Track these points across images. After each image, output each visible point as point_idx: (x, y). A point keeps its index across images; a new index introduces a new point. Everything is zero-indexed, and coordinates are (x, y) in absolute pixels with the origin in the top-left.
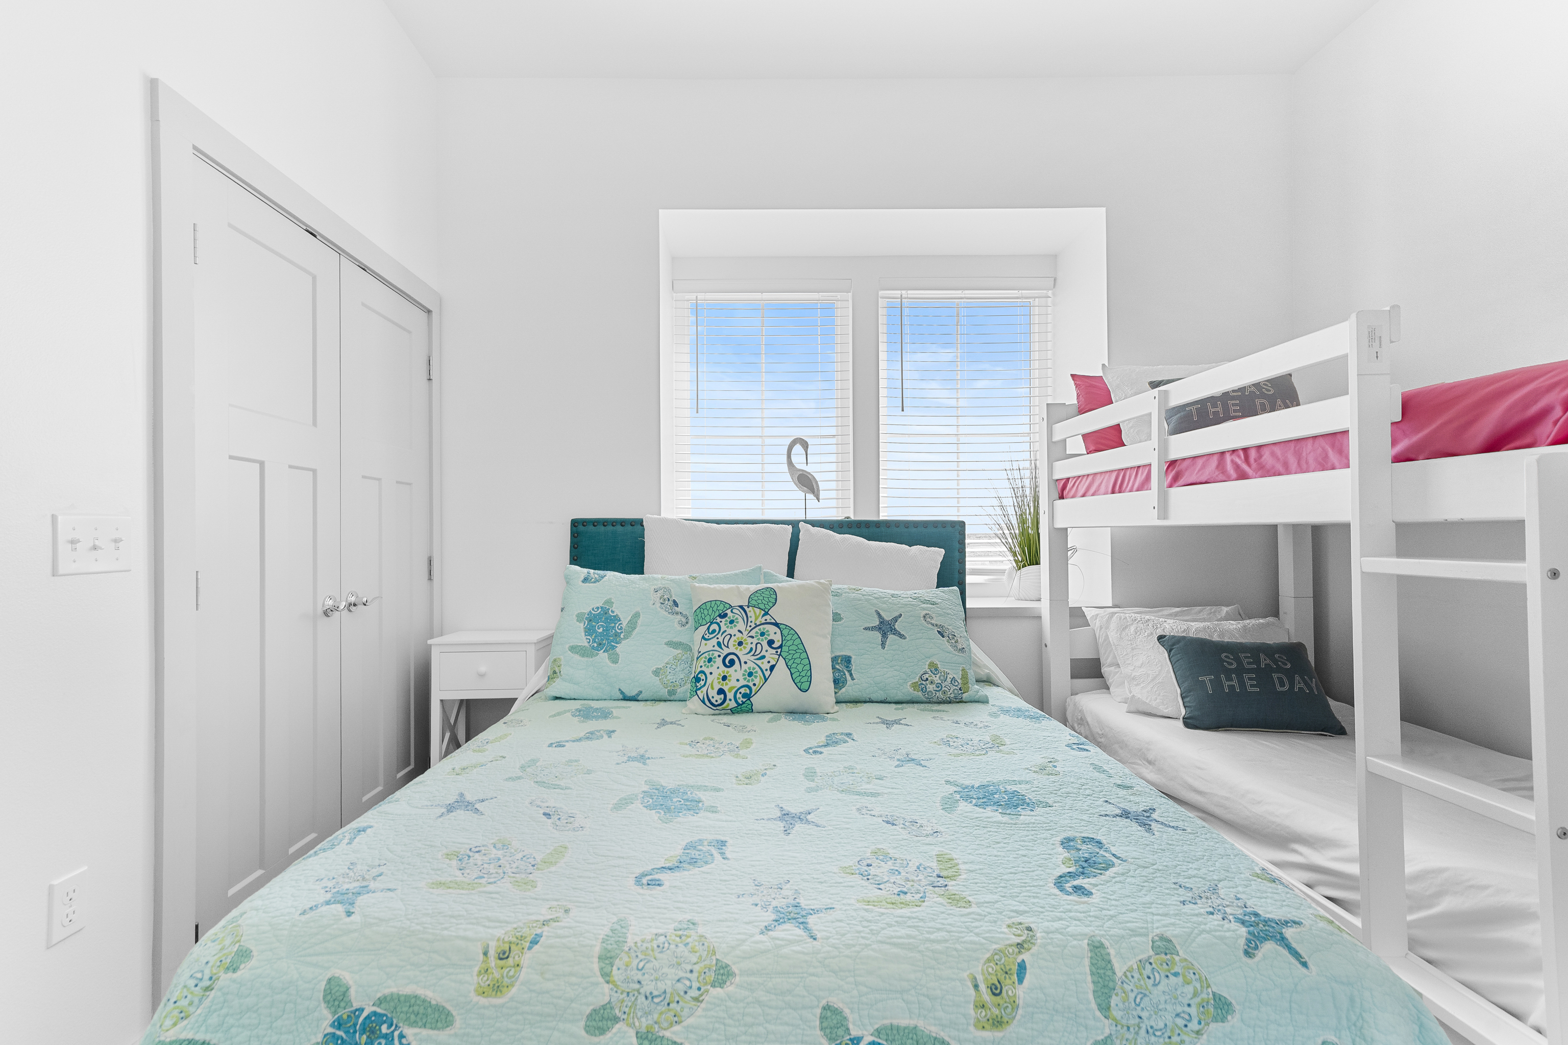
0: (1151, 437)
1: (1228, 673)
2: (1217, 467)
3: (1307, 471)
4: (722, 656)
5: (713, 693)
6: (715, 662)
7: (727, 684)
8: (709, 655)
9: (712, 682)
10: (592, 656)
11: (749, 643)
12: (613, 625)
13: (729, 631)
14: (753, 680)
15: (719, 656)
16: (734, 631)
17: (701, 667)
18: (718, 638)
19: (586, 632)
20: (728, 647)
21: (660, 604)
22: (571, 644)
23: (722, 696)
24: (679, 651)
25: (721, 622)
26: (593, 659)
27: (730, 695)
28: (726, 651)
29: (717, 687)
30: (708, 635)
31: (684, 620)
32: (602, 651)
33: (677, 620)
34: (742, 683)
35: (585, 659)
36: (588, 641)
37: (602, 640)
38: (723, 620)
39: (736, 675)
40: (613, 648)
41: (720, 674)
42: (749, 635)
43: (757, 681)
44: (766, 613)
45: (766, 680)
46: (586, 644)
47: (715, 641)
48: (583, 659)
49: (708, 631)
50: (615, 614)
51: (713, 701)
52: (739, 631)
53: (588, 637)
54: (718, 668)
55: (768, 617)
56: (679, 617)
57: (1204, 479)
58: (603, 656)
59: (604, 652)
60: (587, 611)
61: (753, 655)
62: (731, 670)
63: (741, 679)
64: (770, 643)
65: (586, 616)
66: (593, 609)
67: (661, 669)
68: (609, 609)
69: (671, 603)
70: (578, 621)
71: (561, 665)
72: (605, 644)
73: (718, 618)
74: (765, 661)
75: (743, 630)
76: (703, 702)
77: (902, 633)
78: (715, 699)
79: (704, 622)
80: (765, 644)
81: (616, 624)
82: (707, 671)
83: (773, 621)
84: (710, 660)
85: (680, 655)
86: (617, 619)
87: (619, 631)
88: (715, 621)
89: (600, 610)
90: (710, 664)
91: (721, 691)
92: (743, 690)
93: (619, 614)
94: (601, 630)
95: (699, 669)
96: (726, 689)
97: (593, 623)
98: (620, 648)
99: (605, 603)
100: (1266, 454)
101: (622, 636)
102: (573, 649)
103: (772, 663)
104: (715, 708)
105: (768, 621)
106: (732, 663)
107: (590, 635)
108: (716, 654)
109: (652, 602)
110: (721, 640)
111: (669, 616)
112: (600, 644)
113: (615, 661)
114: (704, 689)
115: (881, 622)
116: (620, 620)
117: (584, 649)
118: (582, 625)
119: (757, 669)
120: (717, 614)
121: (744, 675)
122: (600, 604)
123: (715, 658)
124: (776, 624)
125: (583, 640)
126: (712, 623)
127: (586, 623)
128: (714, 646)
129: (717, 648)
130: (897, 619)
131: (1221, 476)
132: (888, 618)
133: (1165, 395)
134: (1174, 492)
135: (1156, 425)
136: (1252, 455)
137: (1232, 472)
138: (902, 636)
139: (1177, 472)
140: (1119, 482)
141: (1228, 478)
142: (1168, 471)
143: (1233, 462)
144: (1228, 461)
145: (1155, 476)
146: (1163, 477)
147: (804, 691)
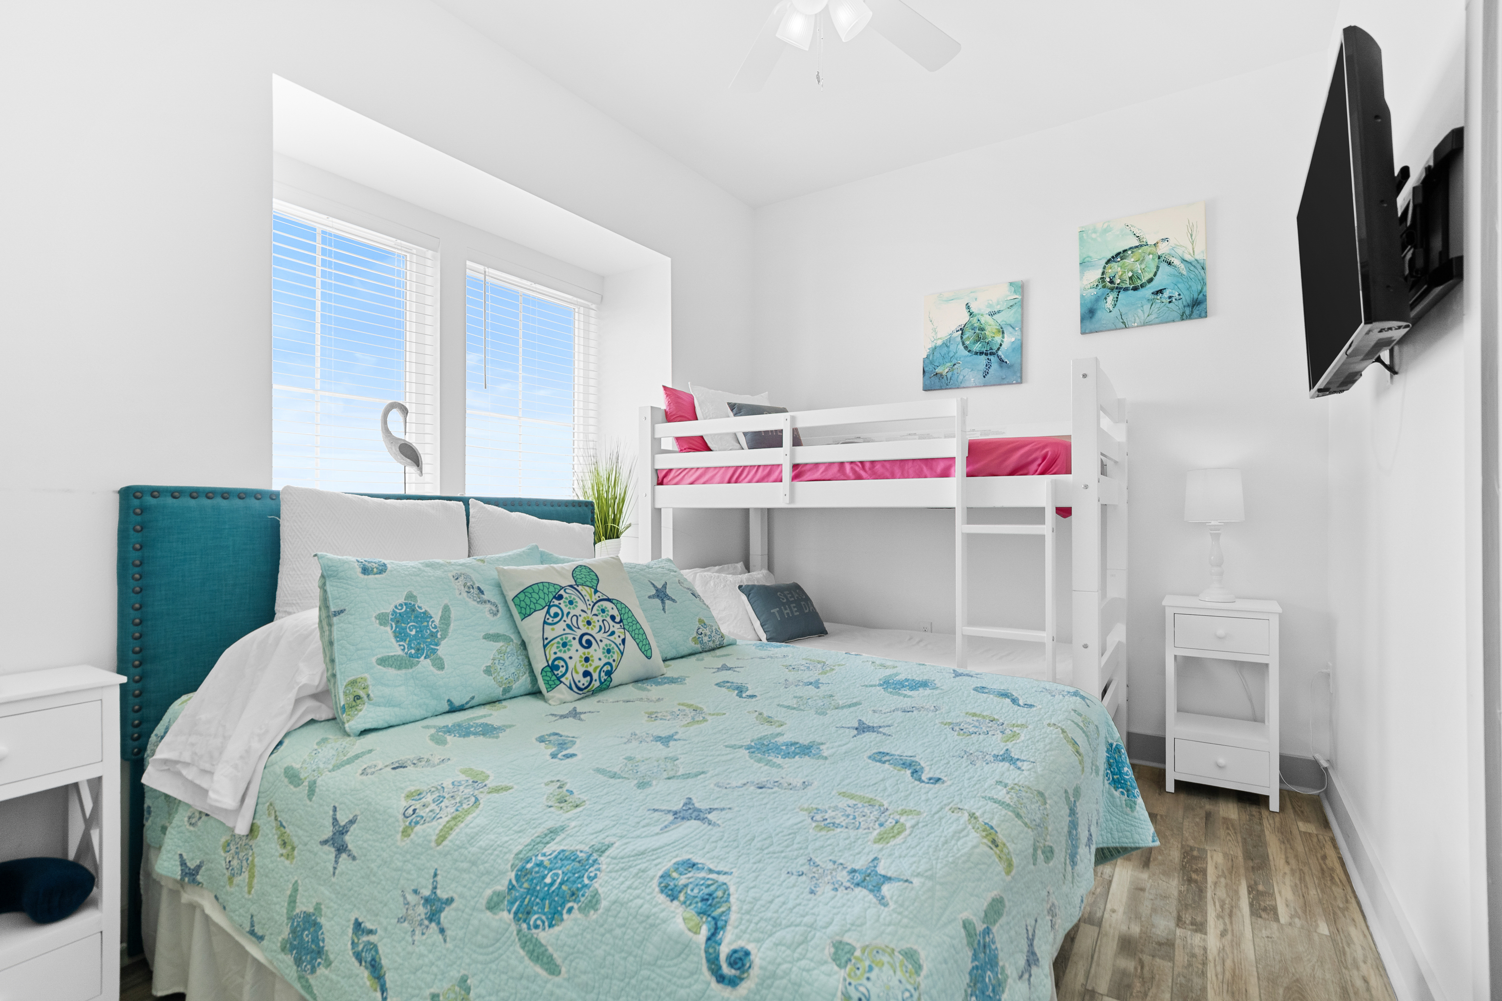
0: (781, 446)
2: (839, 471)
3: (908, 477)
4: (577, 638)
5: (579, 677)
6: (571, 646)
7: (591, 665)
8: (562, 639)
9: (575, 666)
10: (412, 666)
11: (597, 621)
12: (425, 624)
13: (573, 612)
14: (612, 657)
15: (574, 639)
16: (577, 612)
17: (555, 653)
18: (565, 621)
19: (396, 637)
20: (579, 628)
21: (466, 594)
22: (379, 656)
23: (588, 678)
24: (501, 644)
25: (560, 604)
26: (414, 669)
27: (595, 676)
28: (579, 633)
29: (581, 670)
30: (551, 619)
31: (494, 608)
32: (423, 657)
33: (487, 609)
34: (604, 661)
35: (403, 671)
36: (402, 648)
37: (419, 644)
38: (561, 601)
39: (596, 653)
40: (434, 651)
41: (581, 657)
42: (593, 613)
43: (615, 657)
44: (596, 591)
45: (622, 654)
46: (400, 653)
47: (562, 625)
48: (399, 672)
49: (550, 615)
50: (423, 610)
51: (580, 685)
52: (583, 611)
53: (401, 643)
54: (577, 651)
55: (598, 594)
56: (488, 606)
57: (828, 476)
58: (425, 663)
59: (425, 658)
60: (389, 609)
61: (605, 632)
62: (591, 650)
63: (602, 656)
64: (613, 618)
65: (390, 616)
66: (396, 607)
67: (490, 666)
68: (414, 605)
69: (476, 591)
70: (381, 624)
71: (368, 686)
72: (423, 649)
73: (554, 600)
74: (616, 635)
75: (585, 609)
76: (571, 688)
77: (673, 598)
78: (581, 683)
79: (539, 607)
80: (609, 619)
81: (428, 622)
82: (566, 656)
83: (605, 597)
84: (564, 645)
85: (504, 648)
86: (426, 616)
87: (434, 630)
88: (552, 604)
89: (404, 607)
90: (566, 649)
91: (586, 674)
92: (605, 669)
93: (428, 609)
94: (413, 633)
95: (553, 657)
96: (591, 669)
97: (403, 625)
98: (443, 650)
99: (407, 598)
100: (878, 467)
101: (439, 636)
102: (384, 661)
103: (622, 637)
104: (581, 692)
105: (601, 598)
106: (589, 644)
107: (402, 640)
108: (570, 637)
109: (457, 592)
110: (569, 622)
111: (479, 605)
112: (418, 650)
113: (441, 667)
114: (568, 675)
115: (657, 590)
116: (431, 617)
117: (399, 659)
118: (388, 628)
119: (613, 645)
120: (551, 596)
121: (604, 653)
122: (402, 600)
123: (570, 641)
124: (609, 600)
125: (396, 649)
126: (550, 607)
127: (394, 626)
128: (564, 630)
129: (567, 631)
130: (665, 586)
131: (842, 477)
132: (660, 587)
133: (793, 419)
134: (800, 485)
135: (787, 439)
136: (867, 466)
137: (851, 474)
138: (674, 601)
139: (799, 472)
140: (736, 475)
141: (848, 479)
142: (793, 471)
143: (852, 469)
144: (848, 468)
145: (787, 473)
146: (792, 475)
147: (649, 658)
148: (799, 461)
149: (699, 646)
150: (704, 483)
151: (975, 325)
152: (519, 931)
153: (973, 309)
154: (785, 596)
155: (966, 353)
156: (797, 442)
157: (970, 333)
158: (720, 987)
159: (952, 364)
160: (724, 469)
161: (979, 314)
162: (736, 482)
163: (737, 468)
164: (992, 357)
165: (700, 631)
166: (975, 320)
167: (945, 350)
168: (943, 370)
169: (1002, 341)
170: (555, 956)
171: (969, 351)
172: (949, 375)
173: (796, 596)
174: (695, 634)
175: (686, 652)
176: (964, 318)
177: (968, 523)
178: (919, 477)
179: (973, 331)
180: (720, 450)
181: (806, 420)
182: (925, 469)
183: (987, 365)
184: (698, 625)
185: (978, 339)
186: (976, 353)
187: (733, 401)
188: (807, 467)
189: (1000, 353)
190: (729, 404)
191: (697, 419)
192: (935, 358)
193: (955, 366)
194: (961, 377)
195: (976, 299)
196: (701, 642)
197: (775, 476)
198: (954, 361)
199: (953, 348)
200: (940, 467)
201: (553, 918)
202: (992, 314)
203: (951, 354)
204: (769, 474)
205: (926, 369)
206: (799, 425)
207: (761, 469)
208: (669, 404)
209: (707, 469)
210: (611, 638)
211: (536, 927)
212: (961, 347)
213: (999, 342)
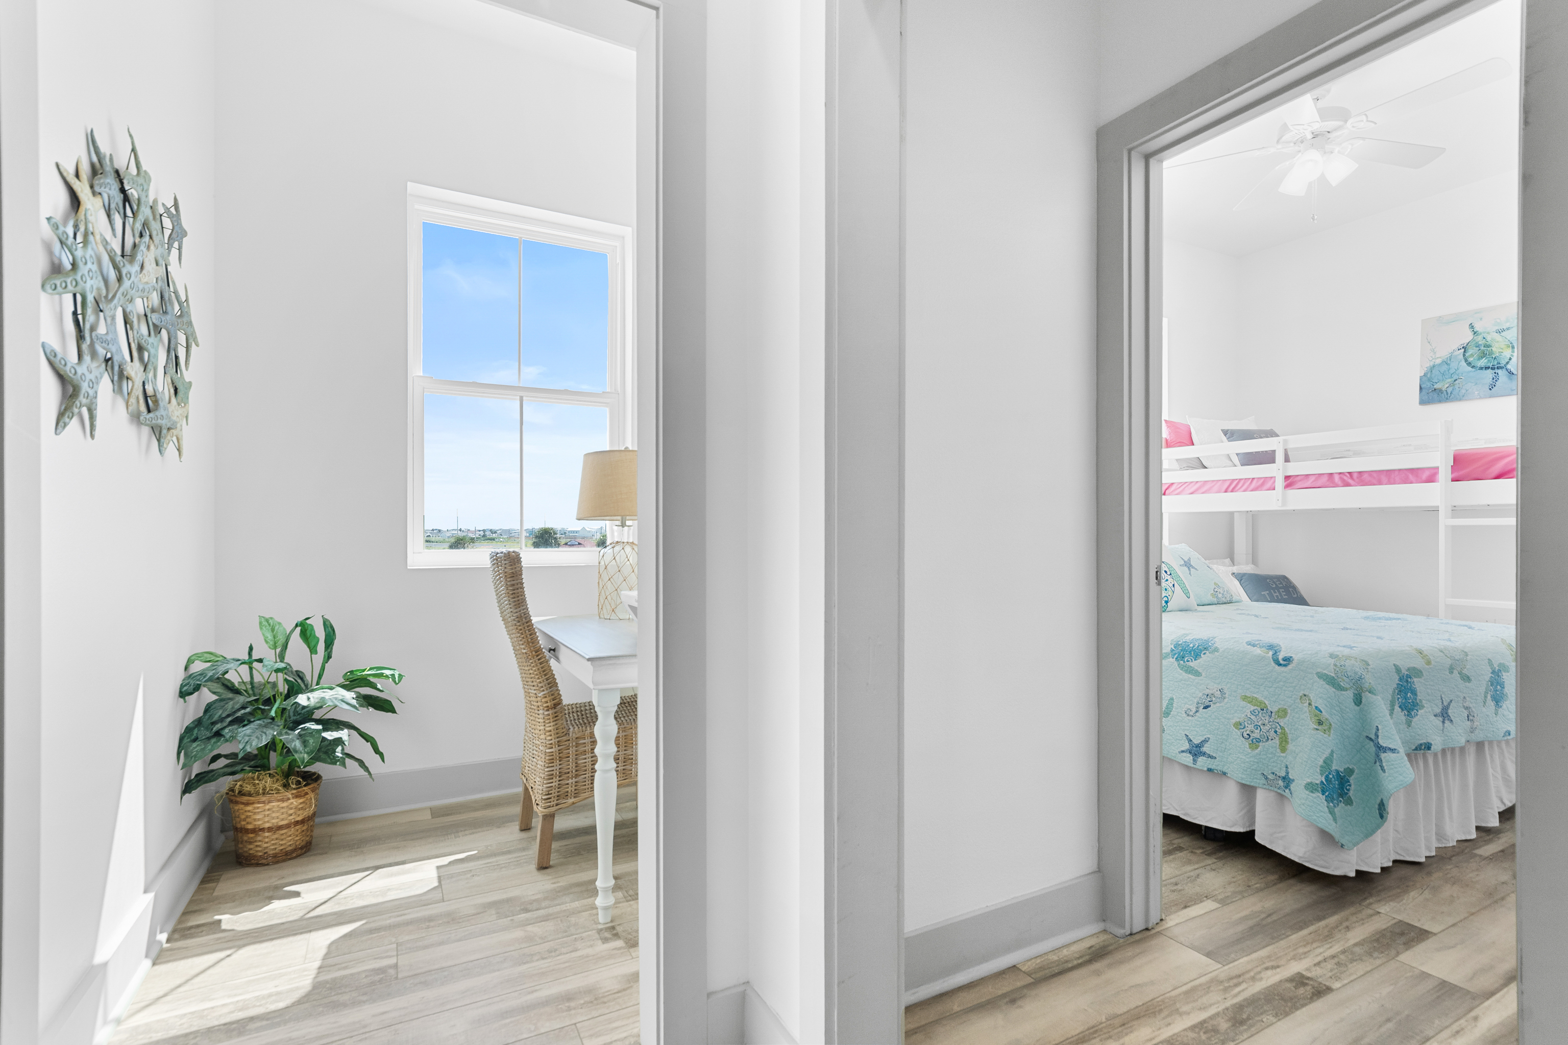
0: (1274, 462)
1: (1273, 589)
2: (1328, 480)
34: (1164, 593)
43: (1170, 593)
45: (1173, 592)
57: (1318, 485)
63: (1163, 591)
64: (1165, 571)
74: (1169, 581)
77: (1196, 567)
100: (1365, 476)
103: (1172, 583)
115: (1184, 562)
130: (1189, 559)
131: (1332, 485)
132: (1186, 560)
133: (1285, 441)
134: (1291, 492)
135: (1280, 457)
136: (1355, 476)
137: (1340, 483)
138: (1196, 569)
139: (1290, 482)
140: (1232, 486)
141: (1337, 486)
142: (1285, 481)
143: (1341, 478)
144: (1337, 478)
145: (1280, 483)
146: (1284, 484)
147: (1189, 598)
148: (1290, 473)
149: (1216, 599)
150: (1203, 493)
151: (1480, 343)
152: (1179, 665)
153: (1478, 328)
154: (1274, 582)
155: (1470, 369)
156: (1287, 460)
157: (1473, 351)
158: (1279, 667)
159: (1453, 379)
160: (1220, 482)
161: (1484, 333)
162: (1232, 491)
163: (1233, 480)
164: (1499, 371)
165: (1216, 590)
166: (1479, 339)
167: (1445, 367)
168: (1443, 385)
169: (1512, 355)
170: (1199, 669)
171: (1473, 367)
172: (1449, 390)
173: (1284, 584)
174: (1212, 592)
175: (1207, 602)
176: (1468, 337)
177: (1453, 518)
178: (1405, 483)
179: (1478, 349)
180: (1215, 468)
181: (1295, 442)
182: (1411, 476)
183: (1493, 379)
184: (1214, 586)
185: (1483, 355)
186: (1481, 368)
187: (1226, 428)
188: (1299, 478)
189: (1509, 367)
190: (1222, 430)
191: (1193, 445)
192: (1433, 376)
193: (1457, 382)
194: (1463, 391)
195: (1481, 319)
196: (1217, 597)
197: (1268, 485)
198: (1455, 377)
199: (1454, 365)
200: (1425, 475)
201: (1196, 657)
202: (1499, 332)
203: (1452, 371)
204: (1263, 484)
205: (1423, 386)
206: (1290, 446)
207: (1255, 481)
208: (1170, 434)
209: (1206, 482)
210: (1166, 582)
211: (1188, 661)
212: (1463, 363)
213: (1508, 357)
